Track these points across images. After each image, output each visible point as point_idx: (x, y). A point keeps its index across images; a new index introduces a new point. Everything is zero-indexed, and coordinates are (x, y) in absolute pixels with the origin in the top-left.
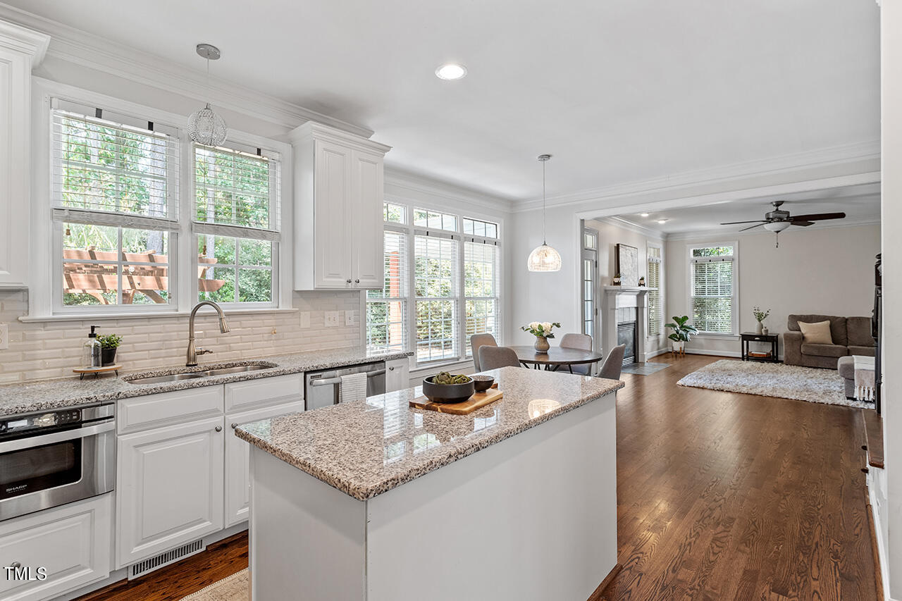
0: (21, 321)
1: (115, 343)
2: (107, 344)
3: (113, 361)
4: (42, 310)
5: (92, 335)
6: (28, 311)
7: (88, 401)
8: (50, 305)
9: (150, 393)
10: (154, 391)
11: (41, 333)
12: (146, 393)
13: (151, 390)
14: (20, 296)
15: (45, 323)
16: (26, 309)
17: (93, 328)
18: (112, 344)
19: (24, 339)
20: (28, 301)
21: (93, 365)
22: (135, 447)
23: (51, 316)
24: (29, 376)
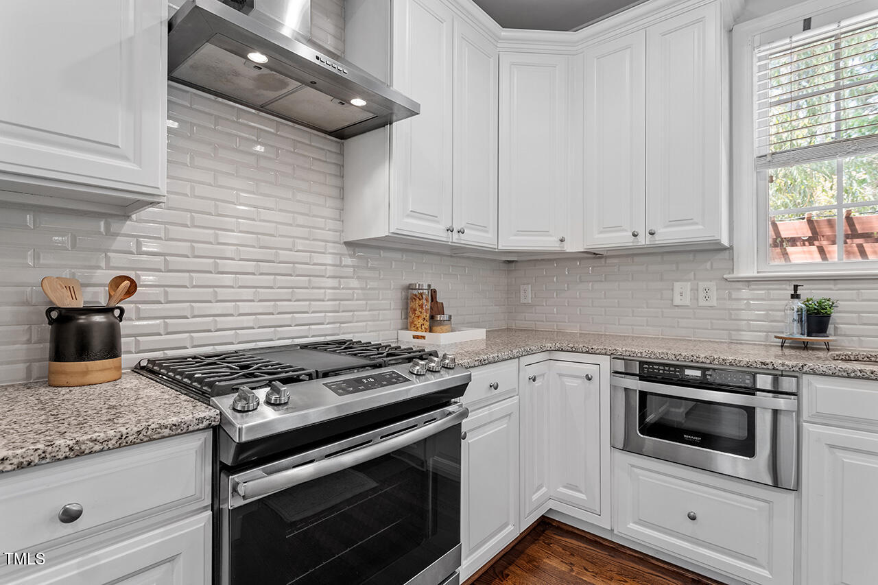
0: (726, 279)
1: (826, 309)
2: (815, 309)
3: (826, 332)
4: (747, 269)
5: (795, 296)
6: (733, 269)
7: (763, 366)
8: (754, 263)
9: (852, 375)
10: (859, 374)
11: (745, 293)
12: (845, 374)
13: (854, 371)
14: (726, 254)
15: (748, 282)
16: (731, 267)
17: (796, 287)
18: (823, 309)
19: (730, 298)
20: (733, 259)
21: (795, 332)
22: (831, 446)
23: (756, 274)
24: (735, 335)
